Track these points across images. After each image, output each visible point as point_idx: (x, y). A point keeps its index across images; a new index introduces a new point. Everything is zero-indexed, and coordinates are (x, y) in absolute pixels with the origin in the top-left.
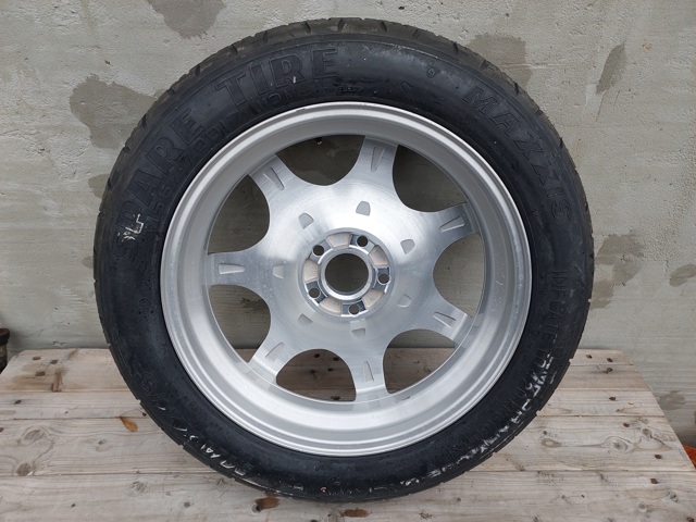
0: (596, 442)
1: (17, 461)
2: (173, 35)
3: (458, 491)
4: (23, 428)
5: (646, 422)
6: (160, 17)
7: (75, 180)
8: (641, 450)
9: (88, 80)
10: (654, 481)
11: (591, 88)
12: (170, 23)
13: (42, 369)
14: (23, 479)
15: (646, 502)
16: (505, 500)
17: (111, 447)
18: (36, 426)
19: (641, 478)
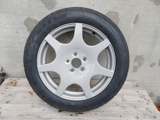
0: (134, 100)
1: (6, 100)
2: (46, 9)
3: (103, 110)
4: (8, 94)
5: (145, 97)
6: (44, 5)
7: (23, 39)
8: (144, 102)
9: (28, 18)
10: (147, 109)
11: (132, 23)
12: (46, 7)
13: (12, 82)
14: (7, 104)
15: (145, 113)
16: (114, 112)
17: (27, 98)
18: (11, 93)
19: (144, 108)
